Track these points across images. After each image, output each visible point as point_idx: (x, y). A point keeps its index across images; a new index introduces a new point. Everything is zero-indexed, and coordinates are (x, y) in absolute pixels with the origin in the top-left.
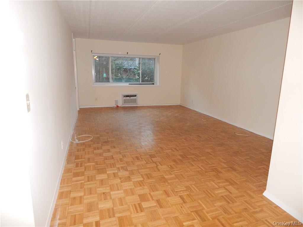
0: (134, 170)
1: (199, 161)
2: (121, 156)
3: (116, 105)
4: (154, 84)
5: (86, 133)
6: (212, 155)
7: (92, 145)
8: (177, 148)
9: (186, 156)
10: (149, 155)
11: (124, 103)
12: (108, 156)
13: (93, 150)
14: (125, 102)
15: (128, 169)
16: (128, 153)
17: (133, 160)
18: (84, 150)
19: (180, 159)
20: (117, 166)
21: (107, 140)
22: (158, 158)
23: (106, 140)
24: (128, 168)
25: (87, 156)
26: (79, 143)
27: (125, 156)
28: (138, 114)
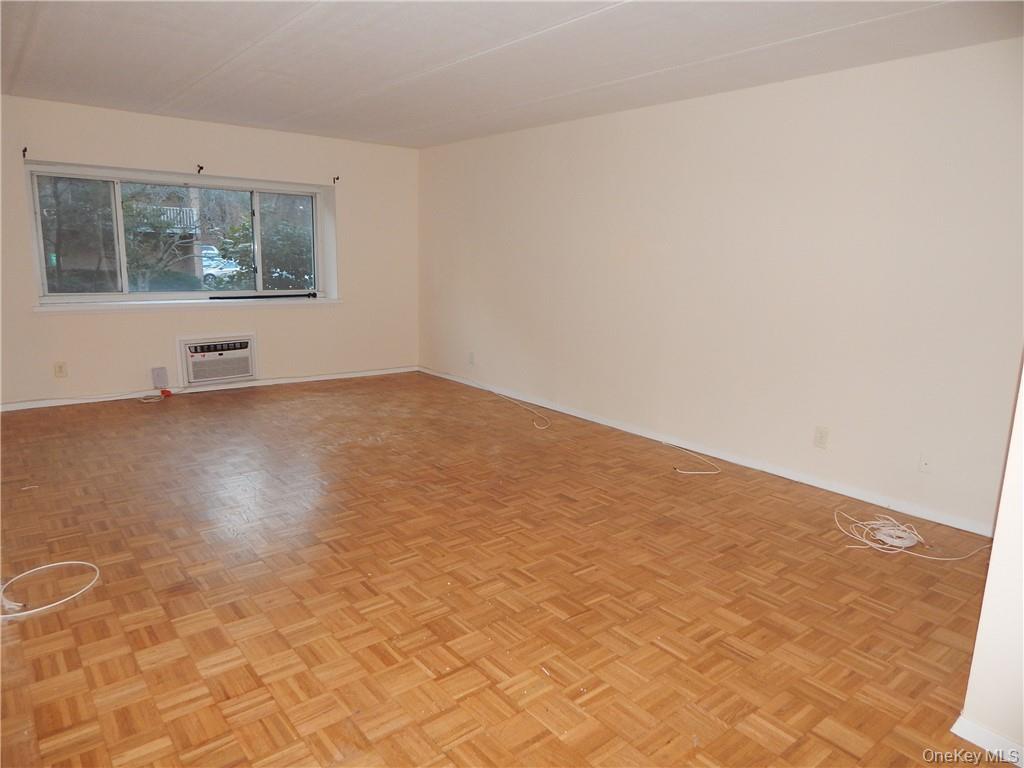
0: (401, 731)
1: (637, 616)
2: (295, 659)
3: (156, 388)
4: (314, 295)
5: (51, 551)
6: (664, 577)
7: (110, 622)
8: (521, 569)
9: (581, 604)
10: (428, 626)
11: (195, 378)
12: (226, 674)
13: (126, 650)
14: (199, 372)
15: (370, 737)
16: (323, 636)
17: (364, 673)
18: (73, 660)
19: (563, 622)
20: (304, 730)
21: (184, 573)
22: (471, 634)
23: (182, 578)
24: (364, 729)
25: (108, 699)
26: (31, 618)
27: (319, 659)
28: (275, 423)
